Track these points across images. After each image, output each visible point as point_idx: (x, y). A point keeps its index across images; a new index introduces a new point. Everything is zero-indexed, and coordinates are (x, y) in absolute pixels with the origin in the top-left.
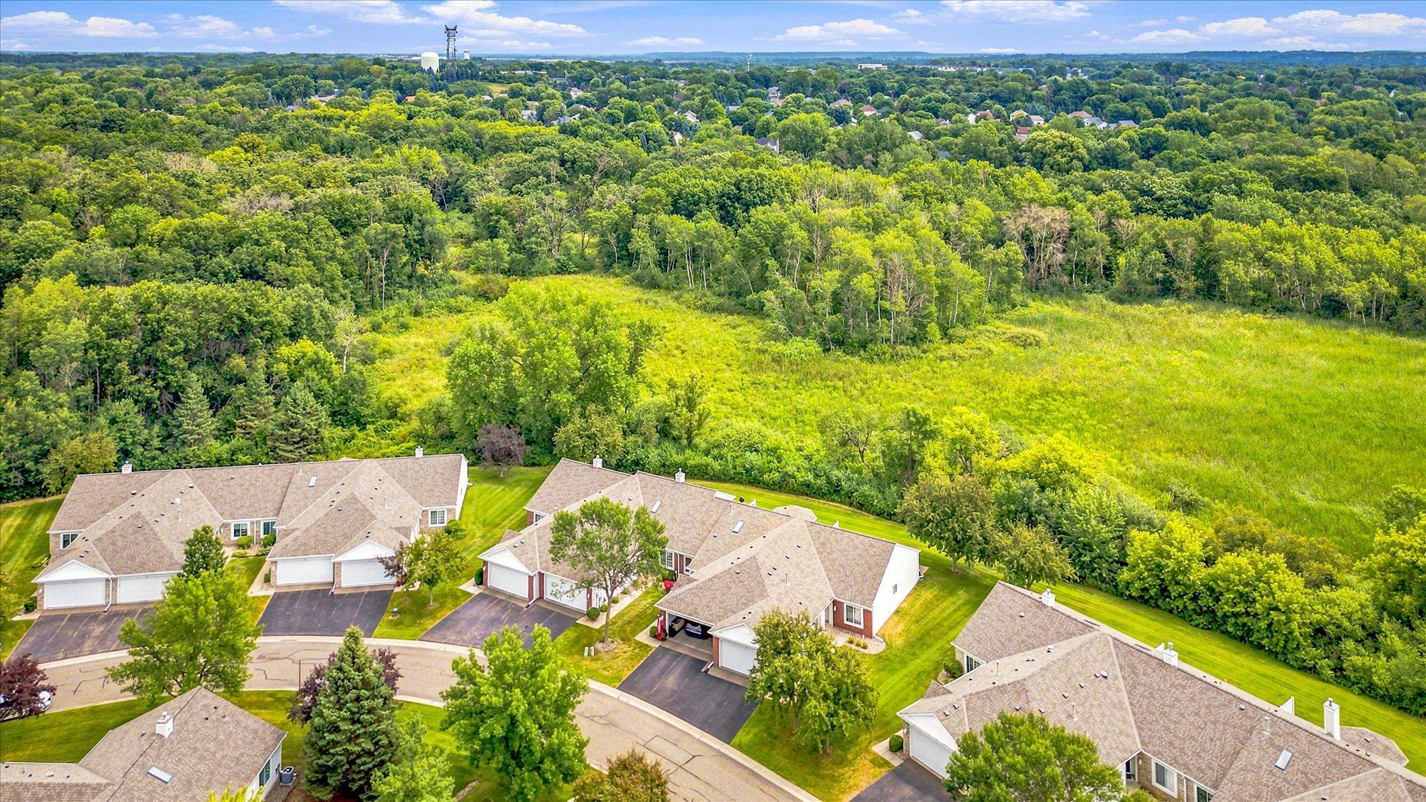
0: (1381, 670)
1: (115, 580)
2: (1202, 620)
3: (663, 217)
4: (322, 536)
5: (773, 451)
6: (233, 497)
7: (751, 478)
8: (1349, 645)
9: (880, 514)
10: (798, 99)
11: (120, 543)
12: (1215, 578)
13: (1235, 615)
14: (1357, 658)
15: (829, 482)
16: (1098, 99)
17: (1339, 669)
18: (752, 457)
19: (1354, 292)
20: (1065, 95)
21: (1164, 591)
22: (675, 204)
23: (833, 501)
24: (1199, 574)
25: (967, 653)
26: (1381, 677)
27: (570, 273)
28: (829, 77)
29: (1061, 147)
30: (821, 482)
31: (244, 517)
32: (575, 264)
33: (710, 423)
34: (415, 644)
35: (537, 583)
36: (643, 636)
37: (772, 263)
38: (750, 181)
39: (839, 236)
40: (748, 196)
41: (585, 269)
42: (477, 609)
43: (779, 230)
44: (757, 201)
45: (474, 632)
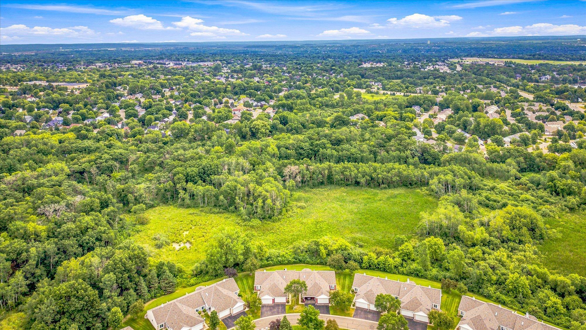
3: (185, 184)
4: (225, 305)
5: (283, 255)
6: (192, 304)
7: (281, 263)
8: (399, 267)
9: (312, 264)
12: (379, 262)
13: (382, 267)
14: (401, 269)
15: (299, 260)
17: (399, 272)
18: (279, 258)
19: (363, 180)
21: (370, 266)
22: (186, 178)
24: (376, 262)
26: (405, 271)
27: (155, 207)
30: (297, 260)
34: (260, 319)
35: (274, 300)
36: (300, 303)
37: (237, 198)
38: (207, 167)
39: (251, 186)
40: (209, 172)
41: (158, 205)
42: (265, 309)
43: (235, 187)
44: (211, 173)
45: (269, 313)
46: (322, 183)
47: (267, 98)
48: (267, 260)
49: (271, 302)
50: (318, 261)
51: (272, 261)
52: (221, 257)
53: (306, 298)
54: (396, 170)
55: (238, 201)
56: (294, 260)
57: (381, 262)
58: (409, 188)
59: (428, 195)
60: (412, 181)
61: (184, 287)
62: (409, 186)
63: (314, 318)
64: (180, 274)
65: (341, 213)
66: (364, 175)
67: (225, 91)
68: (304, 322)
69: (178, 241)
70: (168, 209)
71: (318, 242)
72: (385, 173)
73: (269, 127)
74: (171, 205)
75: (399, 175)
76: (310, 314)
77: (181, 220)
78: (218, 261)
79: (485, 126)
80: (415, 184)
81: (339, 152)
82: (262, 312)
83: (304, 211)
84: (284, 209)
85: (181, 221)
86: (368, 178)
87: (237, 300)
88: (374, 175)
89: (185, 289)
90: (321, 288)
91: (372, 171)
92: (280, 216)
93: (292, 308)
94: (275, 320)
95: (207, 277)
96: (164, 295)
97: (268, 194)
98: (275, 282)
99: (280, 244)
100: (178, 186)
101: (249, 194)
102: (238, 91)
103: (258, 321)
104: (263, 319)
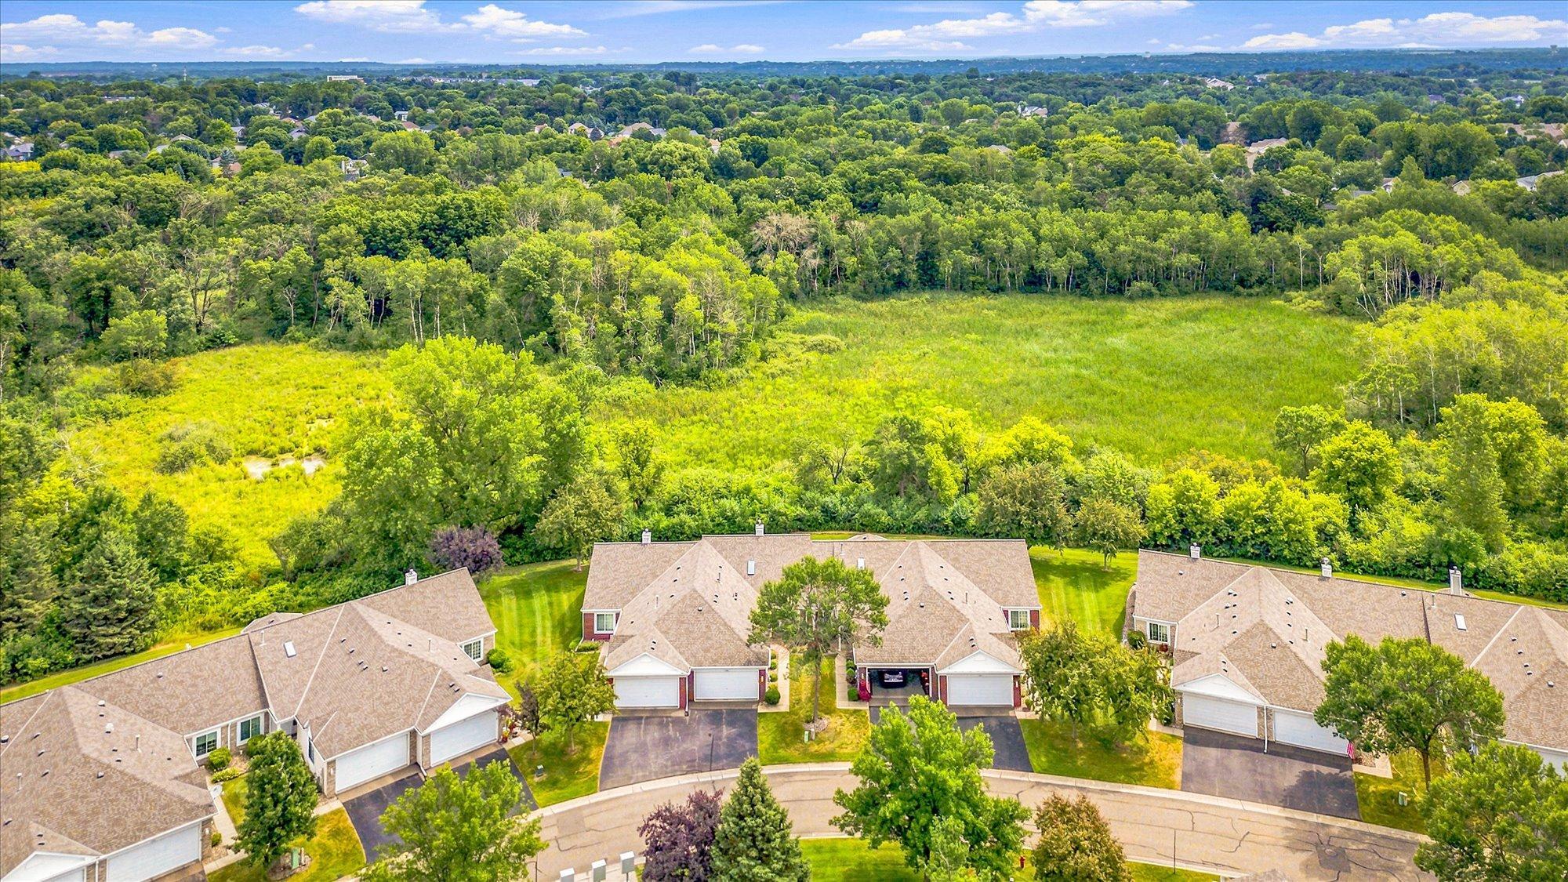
0: (1376, 550)
1: (103, 863)
2: (1222, 549)
3: (357, 259)
4: (381, 709)
5: (746, 492)
6: (177, 702)
7: (736, 525)
9: (887, 530)
10: (335, 115)
11: (82, 808)
12: (1233, 511)
13: (1255, 536)
15: (825, 510)
16: (653, 110)
18: (727, 504)
19: (1059, 266)
20: (616, 107)
22: (367, 242)
23: (831, 529)
24: (1218, 510)
25: (1149, 620)
26: (1377, 555)
27: (230, 345)
28: (343, 91)
29: (685, 159)
30: (816, 512)
31: (207, 724)
32: (234, 333)
33: (666, 475)
34: (600, 796)
35: (687, 684)
36: (842, 703)
37: (558, 298)
38: (458, 208)
39: (621, 260)
40: (460, 226)
41: (245, 339)
42: (631, 735)
43: (554, 260)
44: (472, 230)
45: (656, 760)
46: (900, 284)
47: (705, 121)
48: (668, 511)
49: (667, 697)
50: (921, 515)
51: (691, 512)
52: (419, 472)
53: (878, 677)
54: (1187, 229)
55: (560, 307)
56: (801, 511)
57: (1247, 508)
58: (1238, 294)
59: (1324, 313)
60: (1249, 271)
61: (209, 627)
62: (1239, 288)
63: (954, 784)
64: (208, 568)
65: (987, 363)
66: (1062, 246)
67: (580, 110)
68: (886, 811)
69: (274, 449)
70: (280, 353)
71: (916, 426)
72: (1141, 239)
73: (705, 162)
74: (296, 341)
75: (1197, 243)
76: (929, 756)
77: (318, 383)
78: (406, 494)
79: (1436, 147)
80: (1260, 282)
81: (950, 204)
82: (608, 759)
83: (832, 360)
84: (755, 347)
85: (315, 388)
86: (1079, 259)
87: (464, 682)
88: (1100, 248)
89: (210, 638)
90: (962, 619)
91: (1092, 235)
92: (735, 371)
93: (798, 733)
94: (681, 803)
95: (343, 583)
96: (76, 664)
97: (686, 283)
98: (698, 585)
99: (732, 457)
100: (330, 265)
101: (609, 282)
102: (619, 113)
103: (579, 808)
104: (611, 800)
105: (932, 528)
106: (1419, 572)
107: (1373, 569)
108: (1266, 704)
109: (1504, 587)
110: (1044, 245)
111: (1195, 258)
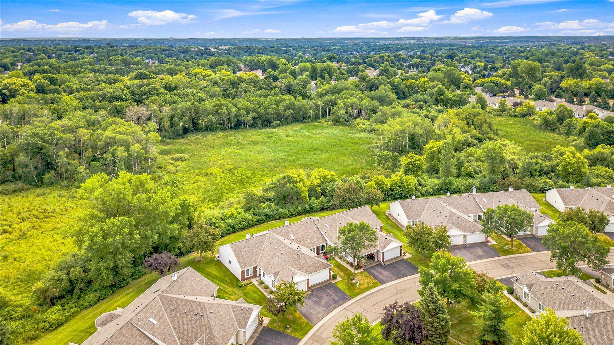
24: (389, 186)
25: (412, 221)
34: (316, 327)
46: (186, 131)
50: (299, 208)
59: (334, 125)
60: (306, 114)
62: (303, 120)
66: (248, 111)
72: (274, 106)
75: (291, 106)
80: (310, 118)
82: (304, 315)
86: (255, 115)
91: (257, 106)
93: (353, 285)
103: (314, 334)
104: (320, 327)
105: (304, 212)
106: (439, 193)
107: (429, 194)
108: (464, 233)
109: (460, 192)
110: (242, 111)
111: (291, 111)
